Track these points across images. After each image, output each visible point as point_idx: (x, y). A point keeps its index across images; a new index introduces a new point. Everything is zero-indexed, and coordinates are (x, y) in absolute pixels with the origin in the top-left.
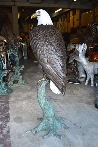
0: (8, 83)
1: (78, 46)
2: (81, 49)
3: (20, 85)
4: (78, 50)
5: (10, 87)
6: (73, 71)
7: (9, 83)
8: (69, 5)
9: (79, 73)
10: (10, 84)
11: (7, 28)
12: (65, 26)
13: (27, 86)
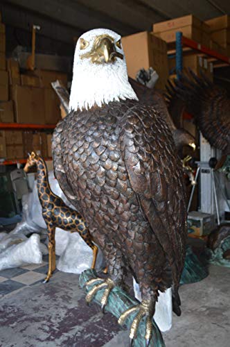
5: (213, 263)
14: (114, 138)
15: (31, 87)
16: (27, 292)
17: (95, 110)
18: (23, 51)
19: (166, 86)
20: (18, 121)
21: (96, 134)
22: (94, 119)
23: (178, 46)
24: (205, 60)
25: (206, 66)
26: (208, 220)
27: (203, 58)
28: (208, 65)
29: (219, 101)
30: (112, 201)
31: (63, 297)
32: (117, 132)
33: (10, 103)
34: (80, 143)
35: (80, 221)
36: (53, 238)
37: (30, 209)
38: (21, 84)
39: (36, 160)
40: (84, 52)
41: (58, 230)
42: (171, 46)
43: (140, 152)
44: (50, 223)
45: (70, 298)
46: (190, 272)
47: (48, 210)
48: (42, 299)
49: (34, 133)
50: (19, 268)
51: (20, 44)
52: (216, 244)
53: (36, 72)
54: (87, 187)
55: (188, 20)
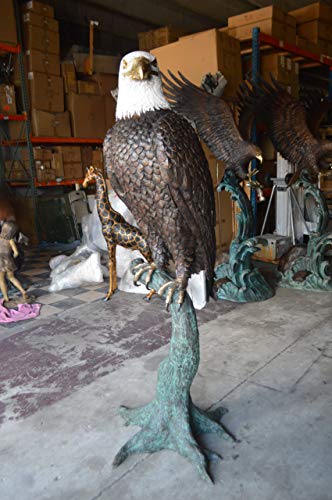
7: (284, 275)
10: (285, 279)
14: (149, 140)
15: (89, 95)
16: (89, 308)
17: (135, 119)
18: (79, 52)
19: (238, 93)
20: (75, 135)
21: (136, 138)
22: (133, 125)
23: (254, 44)
24: (289, 60)
25: (289, 67)
26: (283, 243)
27: (286, 57)
28: (293, 66)
29: (293, 109)
30: (150, 192)
31: (123, 312)
32: (152, 135)
33: (66, 115)
34: (124, 145)
35: (140, 237)
36: (113, 256)
37: (90, 231)
38: (77, 93)
39: (94, 175)
40: (126, 71)
41: (119, 248)
42: (247, 44)
43: (168, 150)
44: (110, 240)
45: (130, 313)
46: (255, 292)
47: (108, 227)
48: (103, 313)
49: (94, 149)
50: (79, 288)
51: (76, 43)
52: (287, 266)
53: (95, 78)
54: (131, 181)
55: (268, 11)
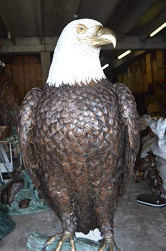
0: (8, 206)
1: (155, 124)
2: (161, 130)
3: (32, 211)
4: (156, 133)
5: (12, 214)
6: (148, 176)
7: (10, 206)
8: (143, 43)
9: (162, 182)
10: (12, 208)
11: (5, 92)
12: (138, 81)
13: (48, 214)
52: (11, 198)
